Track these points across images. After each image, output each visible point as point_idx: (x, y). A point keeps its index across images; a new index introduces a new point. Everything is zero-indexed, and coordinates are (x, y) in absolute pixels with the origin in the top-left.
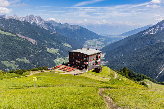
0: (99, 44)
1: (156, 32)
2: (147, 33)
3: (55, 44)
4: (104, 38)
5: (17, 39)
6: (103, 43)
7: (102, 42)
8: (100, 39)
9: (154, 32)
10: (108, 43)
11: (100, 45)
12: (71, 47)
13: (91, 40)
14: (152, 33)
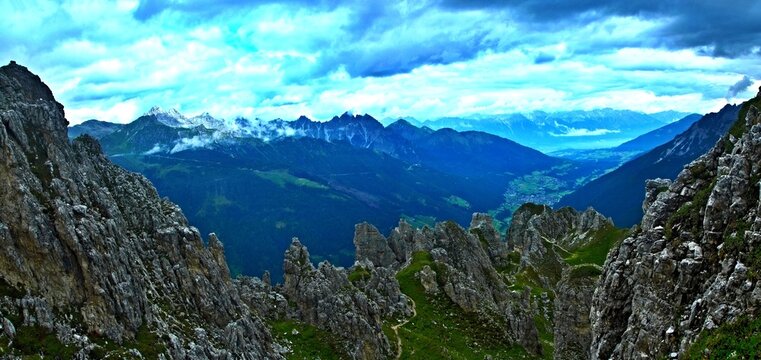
0: (550, 186)
1: (688, 149)
2: (669, 152)
3: (424, 201)
4: (565, 166)
5: (333, 197)
6: (563, 184)
7: (560, 178)
8: (553, 168)
9: (684, 150)
10: (578, 180)
11: (555, 191)
12: (468, 205)
13: (527, 177)
14: (681, 153)
